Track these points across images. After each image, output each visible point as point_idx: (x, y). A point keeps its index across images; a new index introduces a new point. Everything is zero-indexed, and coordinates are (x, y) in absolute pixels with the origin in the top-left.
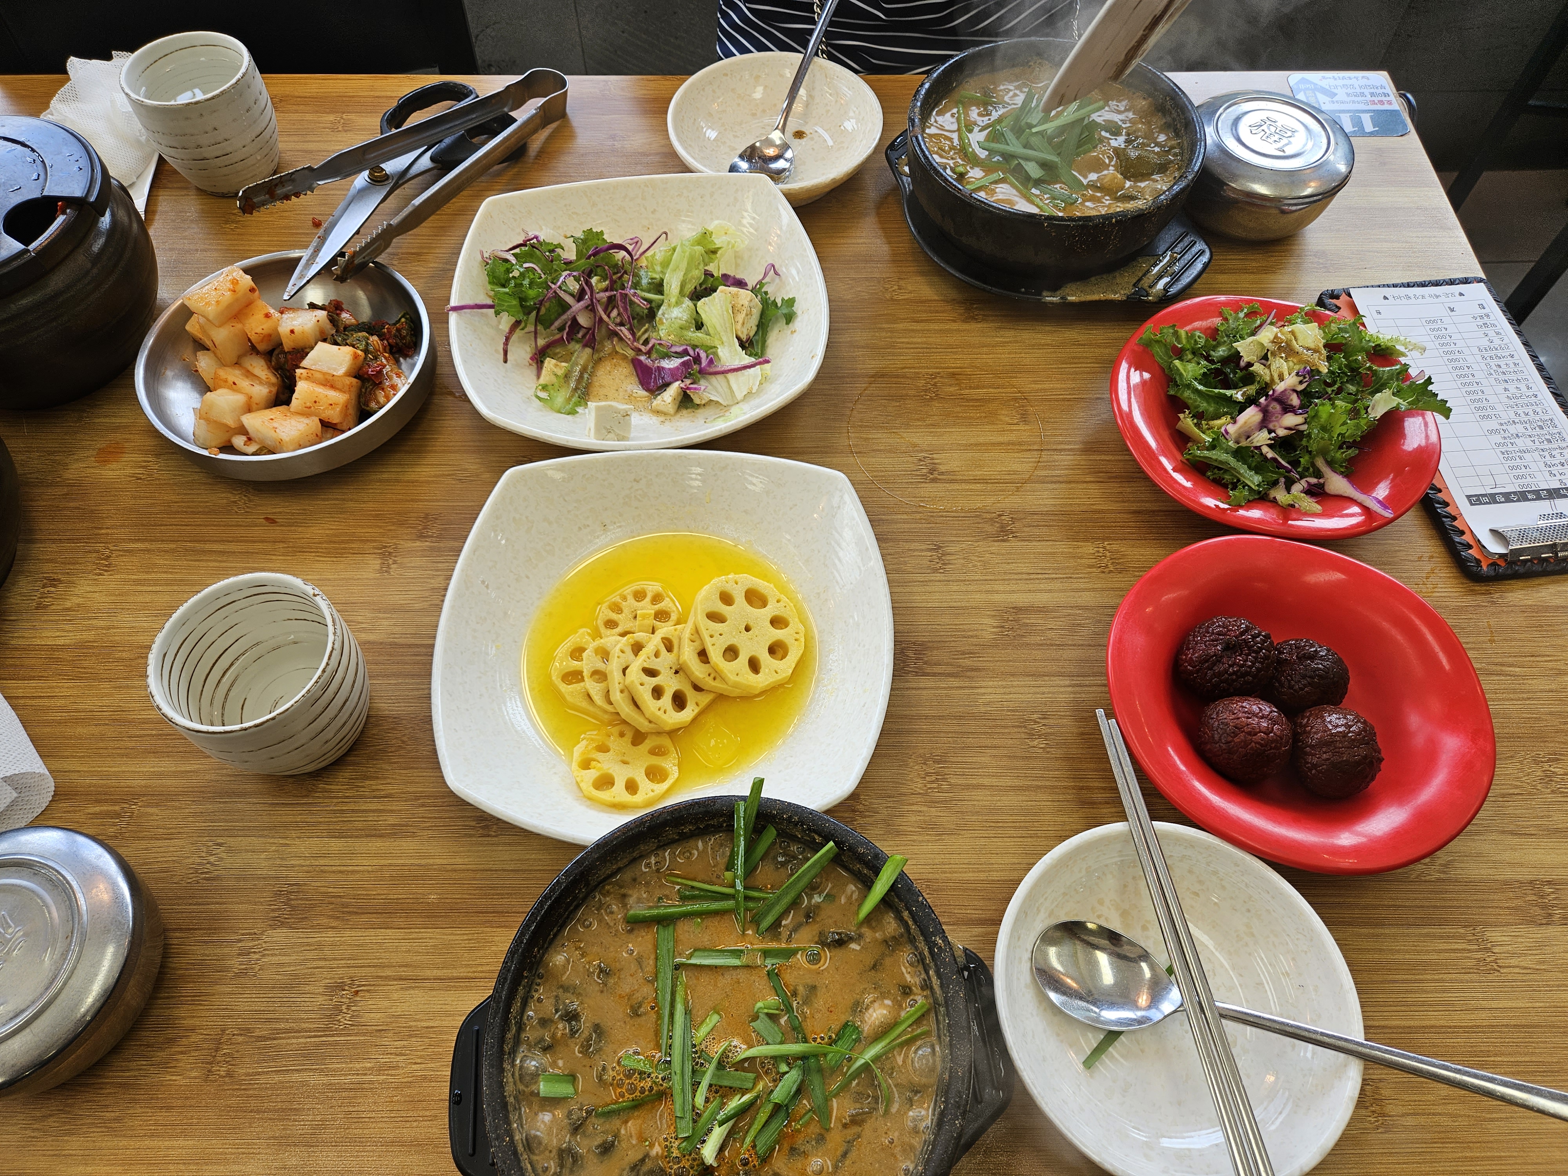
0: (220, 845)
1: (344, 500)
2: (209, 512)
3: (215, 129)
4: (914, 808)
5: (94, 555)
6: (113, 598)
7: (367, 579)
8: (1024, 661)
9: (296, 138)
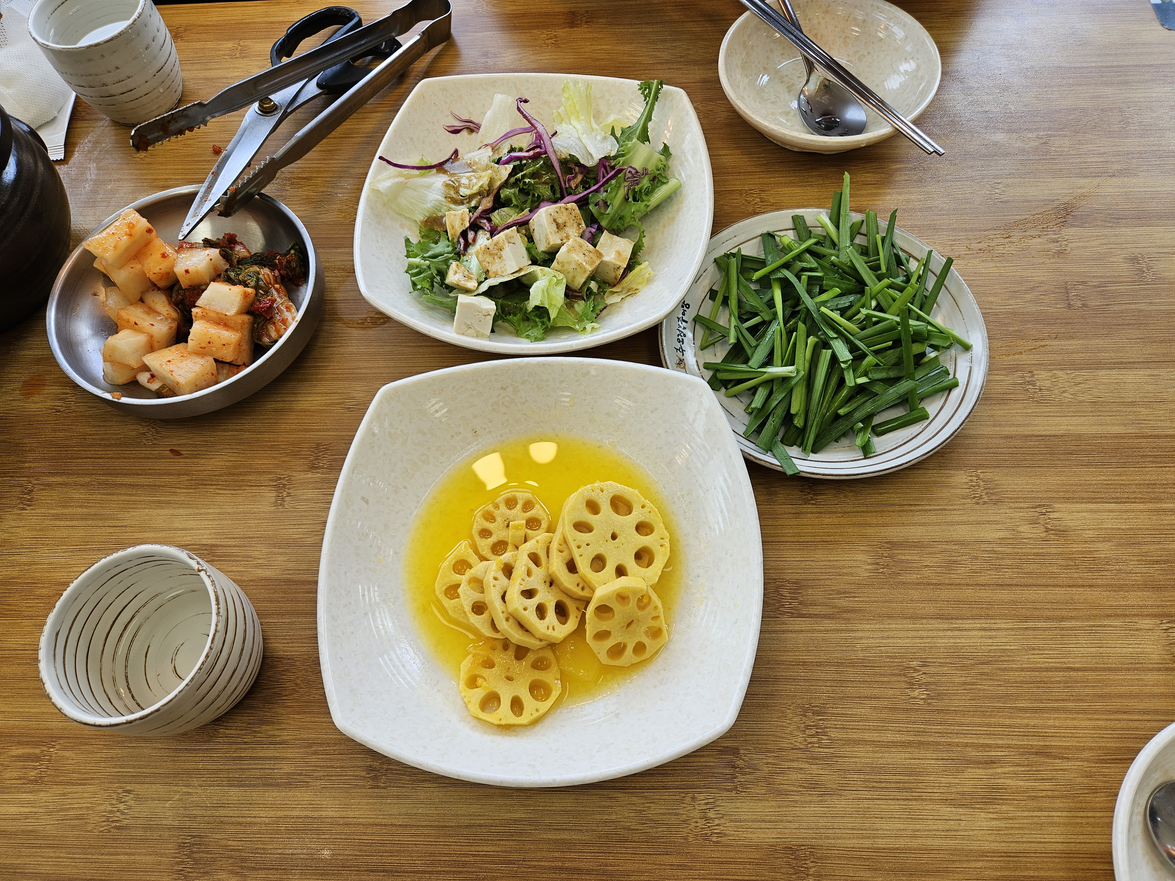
0: (129, 792)
1: (242, 430)
2: (121, 444)
3: (117, 68)
4: (795, 765)
5: (19, 489)
6: (35, 533)
7: (264, 512)
8: (901, 602)
9: (198, 67)
